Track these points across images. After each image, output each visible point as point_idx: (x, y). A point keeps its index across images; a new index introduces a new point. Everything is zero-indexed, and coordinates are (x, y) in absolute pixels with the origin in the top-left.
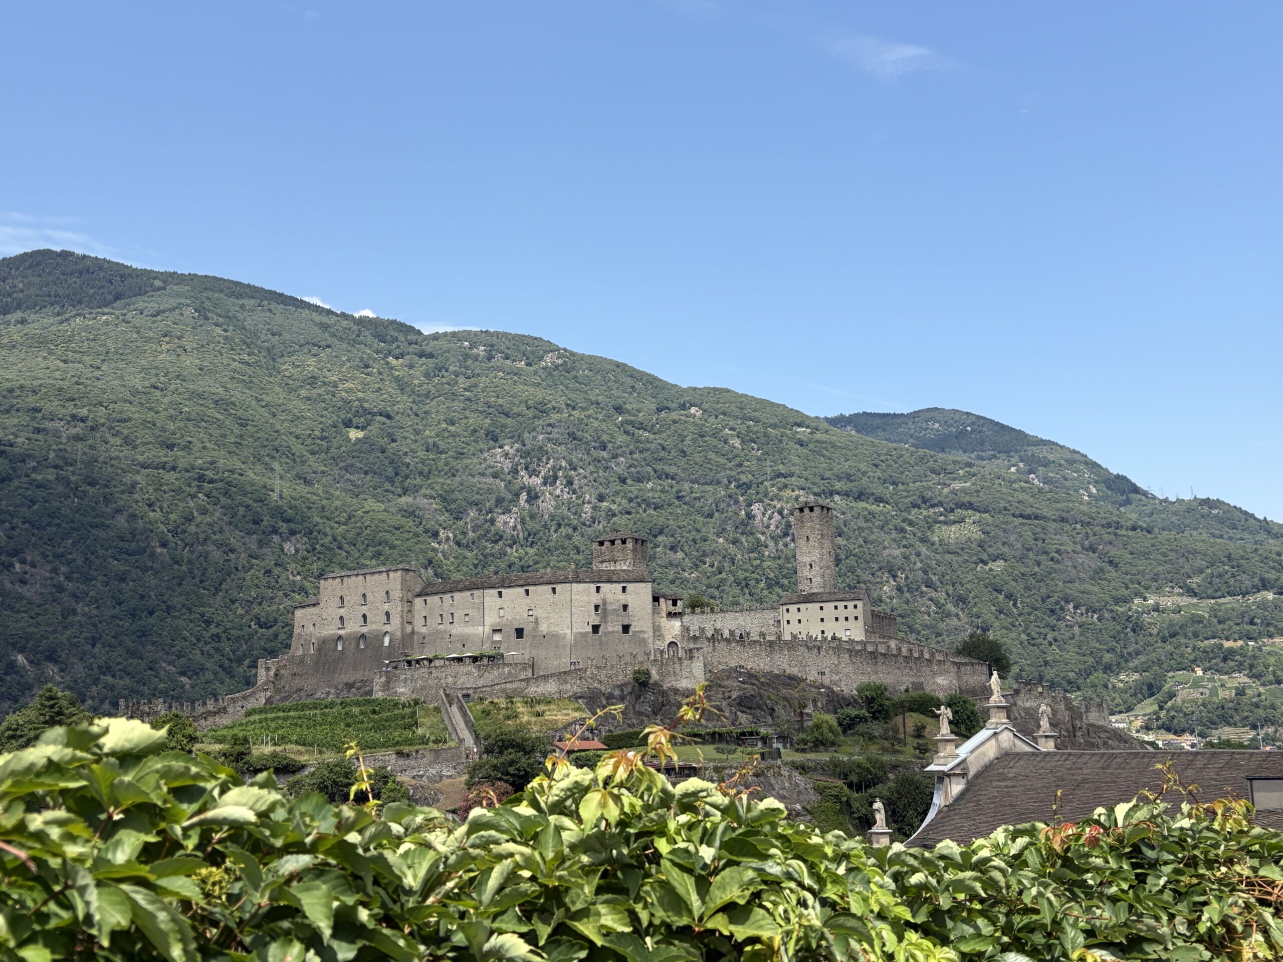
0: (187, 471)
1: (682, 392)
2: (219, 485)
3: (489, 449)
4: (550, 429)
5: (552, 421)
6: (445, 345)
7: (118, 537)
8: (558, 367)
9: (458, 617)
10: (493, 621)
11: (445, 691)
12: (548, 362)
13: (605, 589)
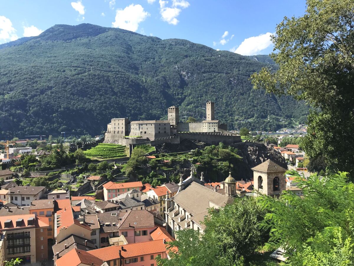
1: (217, 52)
5: (188, 59)
6: (166, 42)
8: (190, 47)
9: (135, 129)
10: (141, 130)
11: (130, 144)
12: (188, 46)
13: (161, 124)
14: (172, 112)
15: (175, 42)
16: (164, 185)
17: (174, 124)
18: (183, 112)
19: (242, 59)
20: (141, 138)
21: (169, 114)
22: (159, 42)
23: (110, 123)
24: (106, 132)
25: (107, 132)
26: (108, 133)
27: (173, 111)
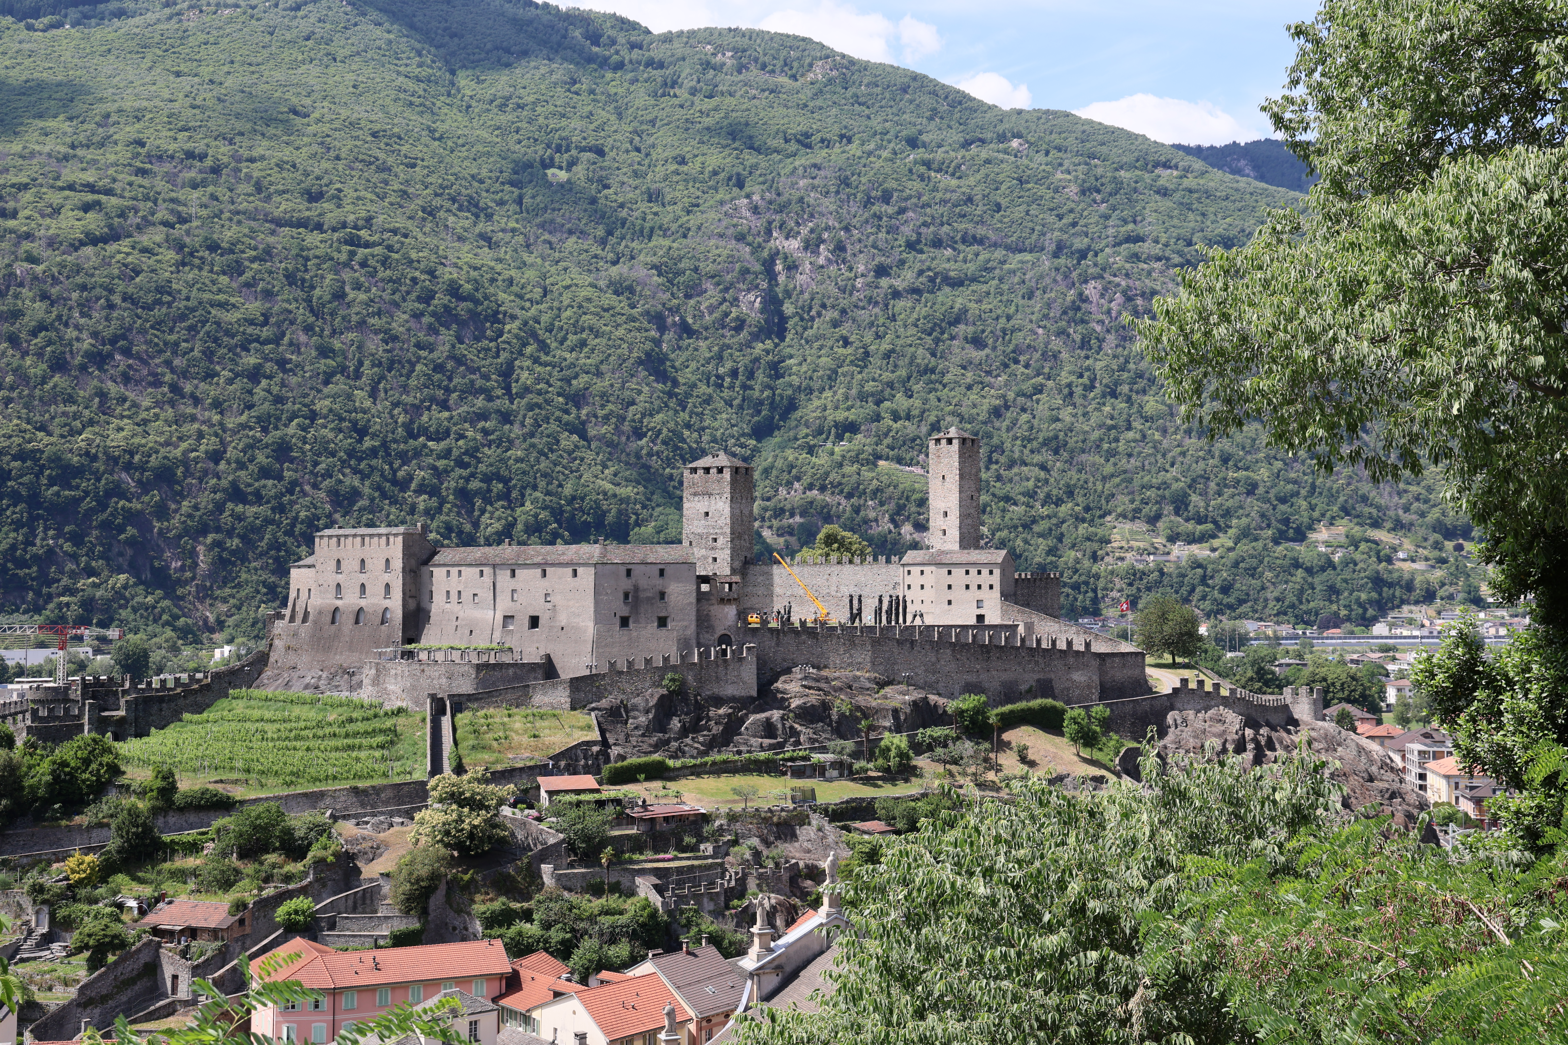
0: (334, 230)
1: (1003, 116)
2: (378, 250)
3: (732, 199)
4: (815, 172)
5: (818, 161)
6: (678, 48)
7: (245, 320)
8: (831, 81)
9: (467, 596)
10: (504, 605)
11: (433, 697)
12: (818, 73)
13: (637, 571)
14: (710, 495)
15: (735, 50)
16: (646, 968)
17: (723, 568)
18: (783, 492)
19: (1156, 165)
20: (507, 659)
21: (693, 506)
22: (633, 46)
23: (309, 561)
24: (279, 616)
25: (287, 612)
26: (292, 619)
27: (714, 488)
